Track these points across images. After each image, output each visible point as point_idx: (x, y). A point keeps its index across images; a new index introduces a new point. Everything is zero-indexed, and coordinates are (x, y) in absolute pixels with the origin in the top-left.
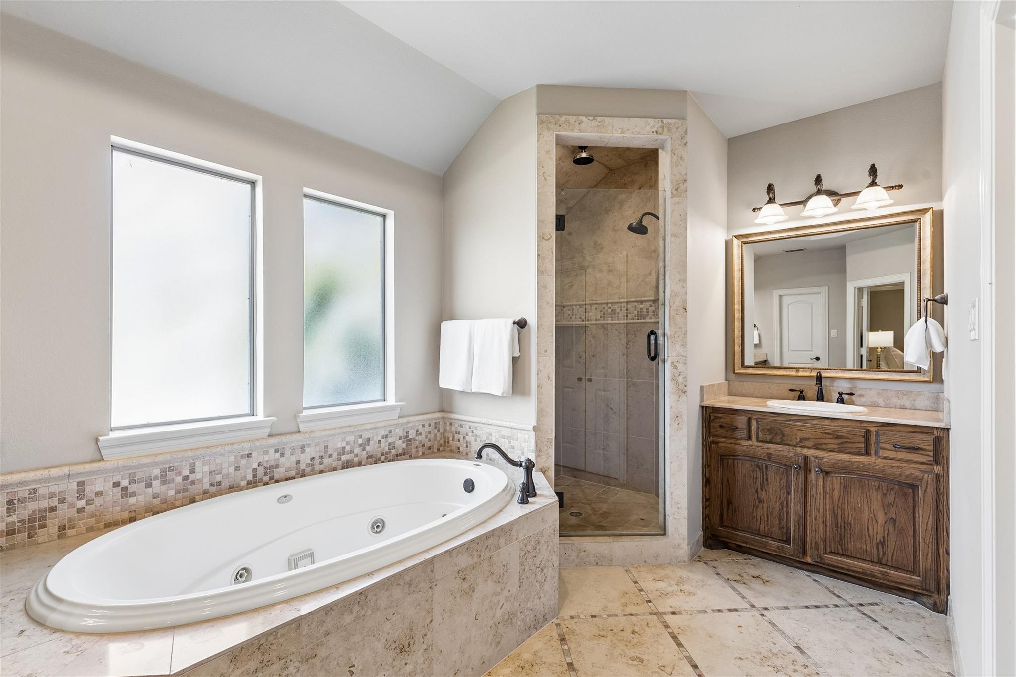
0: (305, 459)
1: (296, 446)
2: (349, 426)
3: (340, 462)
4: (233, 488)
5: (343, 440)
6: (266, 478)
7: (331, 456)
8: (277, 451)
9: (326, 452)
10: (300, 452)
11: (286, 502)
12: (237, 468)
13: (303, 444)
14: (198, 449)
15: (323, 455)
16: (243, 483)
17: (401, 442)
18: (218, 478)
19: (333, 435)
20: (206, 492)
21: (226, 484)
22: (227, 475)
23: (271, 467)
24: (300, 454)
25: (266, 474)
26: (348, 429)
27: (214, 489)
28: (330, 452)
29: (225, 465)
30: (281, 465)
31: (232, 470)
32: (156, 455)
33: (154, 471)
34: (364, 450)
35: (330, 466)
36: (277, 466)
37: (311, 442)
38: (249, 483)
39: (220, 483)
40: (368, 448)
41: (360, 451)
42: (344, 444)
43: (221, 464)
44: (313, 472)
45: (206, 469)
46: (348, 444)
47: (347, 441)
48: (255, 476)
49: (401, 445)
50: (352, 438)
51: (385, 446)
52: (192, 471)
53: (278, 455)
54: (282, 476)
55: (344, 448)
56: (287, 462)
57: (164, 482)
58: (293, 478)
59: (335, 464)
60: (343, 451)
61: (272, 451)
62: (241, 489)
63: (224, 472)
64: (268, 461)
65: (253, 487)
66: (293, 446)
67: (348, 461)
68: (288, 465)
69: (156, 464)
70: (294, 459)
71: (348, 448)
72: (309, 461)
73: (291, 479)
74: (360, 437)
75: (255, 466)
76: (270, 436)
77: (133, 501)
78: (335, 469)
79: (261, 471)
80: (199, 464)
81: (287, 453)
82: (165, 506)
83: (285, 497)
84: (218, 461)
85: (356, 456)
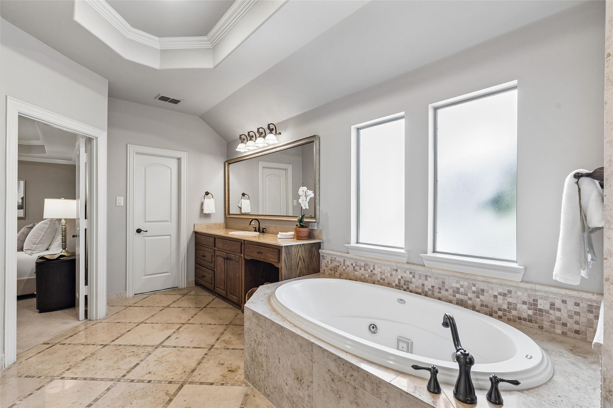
0: (428, 284)
1: (422, 274)
2: (461, 273)
3: (455, 298)
4: (389, 285)
5: (458, 282)
6: (405, 287)
7: (447, 290)
8: (411, 273)
9: (443, 286)
10: (424, 279)
11: (400, 303)
12: (391, 275)
13: (426, 274)
14: (375, 259)
15: (441, 287)
16: (394, 284)
17: (525, 307)
18: (383, 277)
19: (450, 276)
20: (379, 281)
21: (386, 281)
22: (387, 277)
23: (408, 281)
24: (425, 281)
25: (405, 284)
26: (463, 276)
27: (381, 281)
28: (447, 287)
29: (386, 271)
30: (413, 283)
31: (389, 275)
32: (361, 256)
33: (362, 263)
34: (478, 297)
35: (447, 298)
36: (411, 282)
37: (432, 275)
38: (396, 285)
39: (384, 280)
40: (482, 297)
41: (474, 296)
42: (458, 286)
43: (385, 270)
44: (432, 296)
45: (379, 270)
46: (462, 286)
47: (461, 284)
48: (399, 283)
49: (526, 311)
50: (466, 284)
51: (502, 302)
52: (374, 269)
53: (411, 276)
54: (414, 289)
55: (458, 289)
56: (416, 283)
57: (365, 270)
58: (420, 294)
59: (451, 297)
60: (457, 291)
61: (408, 272)
62: (393, 287)
63: (386, 274)
64: (406, 277)
65: (399, 289)
66: (420, 274)
67: (462, 300)
68: (417, 284)
69: (363, 261)
70: (420, 282)
71: (462, 290)
72: (430, 288)
73: (419, 294)
74: (475, 285)
75: (400, 277)
76: (408, 263)
77: (356, 273)
78: (450, 302)
79: (402, 282)
80: (376, 266)
81: (417, 277)
82: (365, 280)
83: (401, 300)
84: (384, 268)
85: (470, 299)
